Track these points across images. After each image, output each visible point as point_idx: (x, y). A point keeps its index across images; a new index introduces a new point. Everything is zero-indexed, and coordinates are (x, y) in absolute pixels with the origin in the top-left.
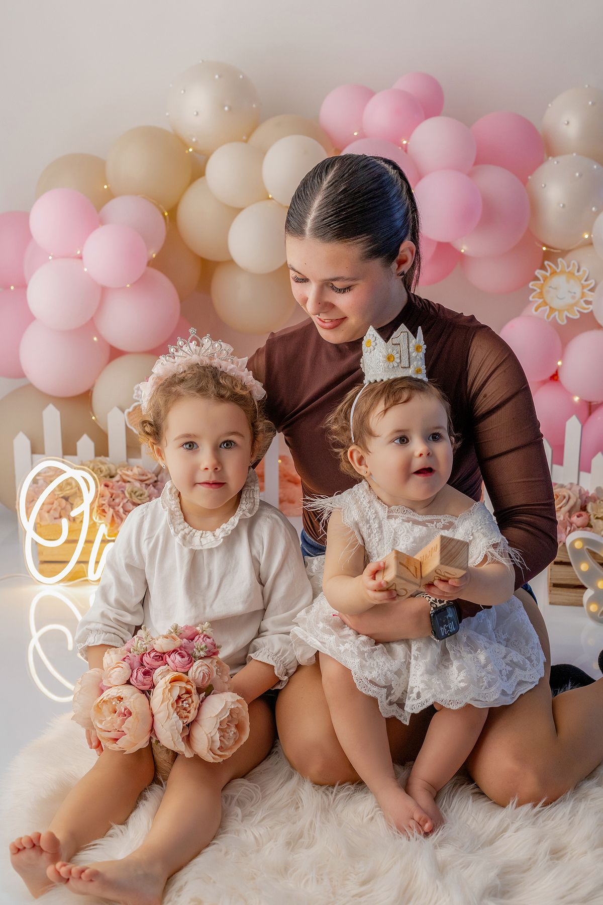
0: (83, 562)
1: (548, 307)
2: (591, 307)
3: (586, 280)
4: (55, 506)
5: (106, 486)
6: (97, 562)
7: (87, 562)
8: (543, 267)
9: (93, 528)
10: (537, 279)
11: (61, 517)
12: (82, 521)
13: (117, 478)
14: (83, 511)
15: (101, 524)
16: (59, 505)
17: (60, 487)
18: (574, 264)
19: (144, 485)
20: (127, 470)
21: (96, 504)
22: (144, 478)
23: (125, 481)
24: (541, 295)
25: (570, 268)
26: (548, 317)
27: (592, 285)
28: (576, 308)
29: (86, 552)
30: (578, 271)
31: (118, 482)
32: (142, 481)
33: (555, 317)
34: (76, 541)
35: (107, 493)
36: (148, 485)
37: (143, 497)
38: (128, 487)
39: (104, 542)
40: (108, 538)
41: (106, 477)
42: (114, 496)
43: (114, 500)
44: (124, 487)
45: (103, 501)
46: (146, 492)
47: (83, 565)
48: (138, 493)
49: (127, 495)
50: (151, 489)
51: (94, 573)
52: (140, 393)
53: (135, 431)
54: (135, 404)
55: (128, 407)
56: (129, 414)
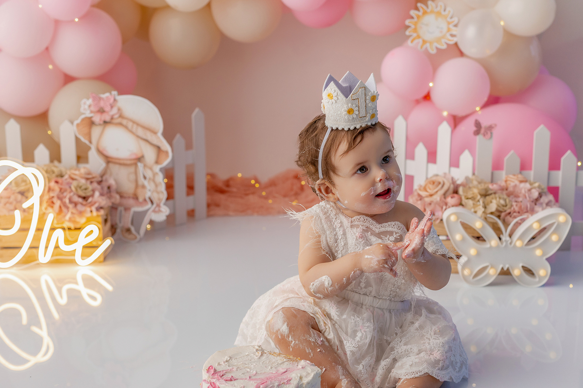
0: (34, 247)
1: (420, 41)
2: (455, 40)
3: (451, 18)
4: (11, 200)
5: (57, 182)
6: (46, 247)
7: (37, 248)
8: (417, 9)
9: (43, 217)
10: (412, 18)
11: (16, 209)
12: (32, 212)
13: (66, 177)
14: (33, 204)
15: (49, 213)
16: (16, 200)
17: (16, 183)
18: (441, 6)
19: (89, 182)
20: (76, 170)
21: (46, 197)
22: (90, 176)
23: (73, 179)
24: (415, 30)
25: (438, 9)
26: (422, 47)
27: (455, 22)
28: (443, 41)
29: (37, 238)
30: (445, 10)
31: (66, 179)
32: (87, 179)
33: (426, 49)
34: (27, 230)
35: (57, 188)
36: (91, 182)
37: (87, 191)
38: (75, 183)
39: (53, 229)
40: (56, 226)
41: (57, 176)
42: (62, 191)
43: (63, 193)
44: (71, 183)
45: (52, 194)
46: (90, 187)
47: (34, 250)
48: (83, 187)
49: (73, 189)
50: (95, 185)
51: (44, 257)
52: (86, 107)
53: (83, 139)
54: (83, 116)
55: (77, 119)
56: (78, 125)
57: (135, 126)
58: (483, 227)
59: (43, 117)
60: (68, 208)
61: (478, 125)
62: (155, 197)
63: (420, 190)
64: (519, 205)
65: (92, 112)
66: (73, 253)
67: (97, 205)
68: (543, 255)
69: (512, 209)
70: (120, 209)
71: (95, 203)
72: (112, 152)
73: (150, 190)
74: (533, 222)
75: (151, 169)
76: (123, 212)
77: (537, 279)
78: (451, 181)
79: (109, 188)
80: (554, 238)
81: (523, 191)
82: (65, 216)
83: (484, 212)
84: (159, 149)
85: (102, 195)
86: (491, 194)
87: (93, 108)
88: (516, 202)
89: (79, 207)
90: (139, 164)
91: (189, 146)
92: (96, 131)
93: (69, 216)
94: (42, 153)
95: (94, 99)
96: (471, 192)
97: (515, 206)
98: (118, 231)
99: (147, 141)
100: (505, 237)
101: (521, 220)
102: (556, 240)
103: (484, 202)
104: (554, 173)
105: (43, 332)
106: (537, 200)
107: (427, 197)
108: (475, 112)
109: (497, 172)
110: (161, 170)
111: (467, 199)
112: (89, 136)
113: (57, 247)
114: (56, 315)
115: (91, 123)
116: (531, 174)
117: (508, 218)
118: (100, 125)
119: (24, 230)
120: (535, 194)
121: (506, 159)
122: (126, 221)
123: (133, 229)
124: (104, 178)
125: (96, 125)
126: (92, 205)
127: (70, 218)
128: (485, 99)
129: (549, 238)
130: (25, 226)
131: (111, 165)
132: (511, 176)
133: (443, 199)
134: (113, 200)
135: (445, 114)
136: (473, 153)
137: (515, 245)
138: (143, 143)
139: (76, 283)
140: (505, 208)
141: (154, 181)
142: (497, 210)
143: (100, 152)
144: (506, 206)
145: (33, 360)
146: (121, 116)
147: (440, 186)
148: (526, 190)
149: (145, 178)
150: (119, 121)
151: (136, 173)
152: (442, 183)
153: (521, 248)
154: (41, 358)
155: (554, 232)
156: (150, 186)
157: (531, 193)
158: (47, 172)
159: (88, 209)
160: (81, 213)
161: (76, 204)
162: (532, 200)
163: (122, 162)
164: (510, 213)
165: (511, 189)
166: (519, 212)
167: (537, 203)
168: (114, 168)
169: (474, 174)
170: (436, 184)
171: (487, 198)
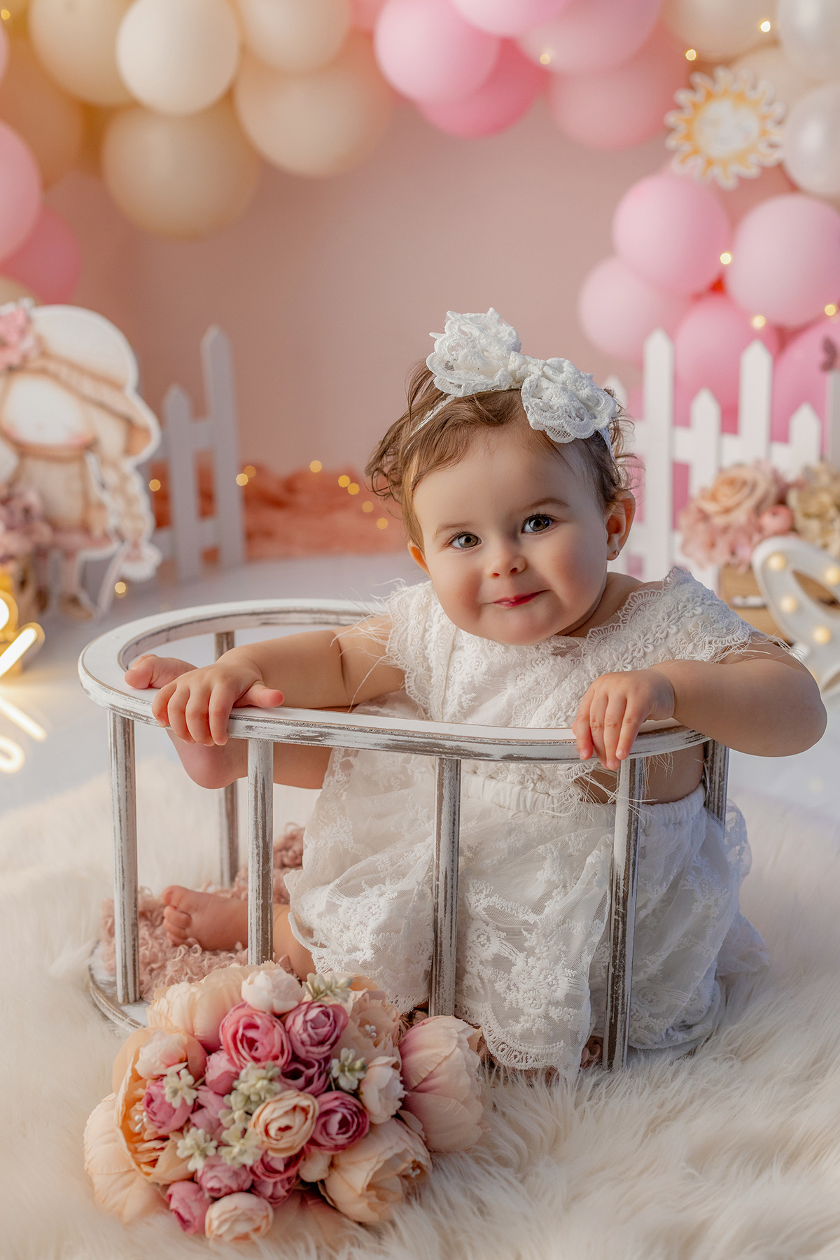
1: (701, 160)
2: (779, 154)
3: (769, 105)
8: (691, 87)
10: (679, 108)
18: (746, 80)
24: (689, 137)
25: (739, 86)
26: (703, 176)
27: (779, 115)
28: (752, 158)
30: (754, 90)
33: (714, 179)
57: (75, 374)
61: (830, 348)
62: (128, 526)
70: (54, 555)
72: (29, 432)
73: (115, 513)
75: (115, 466)
76: (61, 563)
79: (27, 511)
84: (130, 425)
90: (91, 460)
91: (199, 409)
98: (54, 601)
99: (102, 406)
110: (139, 468)
122: (68, 579)
123: (83, 596)
124: (16, 489)
131: (29, 462)
134: (36, 538)
135: (759, 323)
138: (94, 412)
141: (123, 492)
143: (4, 434)
146: (44, 354)
149: (103, 486)
150: (40, 363)
151: (83, 476)
156: (113, 503)
163: (52, 453)
168: (37, 469)
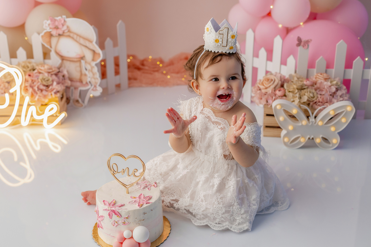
0: (19, 116)
4: (2, 87)
5: (30, 75)
6: (26, 116)
7: (20, 116)
9: (22, 99)
11: (5, 93)
12: (16, 95)
13: (36, 71)
14: (16, 90)
15: (26, 96)
16: (4, 86)
17: (5, 76)
19: (50, 75)
20: (42, 67)
21: (23, 86)
22: (51, 71)
23: (40, 73)
29: (20, 111)
31: (36, 73)
32: (49, 73)
34: (14, 105)
36: (52, 75)
37: (49, 82)
38: (41, 76)
39: (29, 105)
40: (31, 103)
41: (30, 70)
42: (33, 81)
43: (33, 83)
44: (39, 76)
45: (27, 85)
46: (51, 79)
47: (18, 118)
48: (46, 80)
49: (40, 80)
50: (54, 77)
51: (24, 122)
52: (47, 25)
53: (46, 45)
54: (45, 31)
55: (42, 33)
56: (42, 36)
57: (78, 37)
58: (298, 113)
59: (21, 28)
60: (37, 93)
61: (299, 40)
62: (93, 81)
63: (259, 84)
64: (322, 98)
65: (50, 28)
66: (42, 121)
67: (55, 91)
68: (336, 130)
69: (318, 100)
70: (72, 88)
71: (54, 89)
72: (65, 53)
73: (89, 77)
74: (330, 110)
75: (90, 64)
76: (74, 90)
77: (331, 145)
78: (279, 79)
79: (64, 76)
80: (344, 120)
81: (326, 87)
82: (35, 98)
83: (300, 102)
84: (94, 52)
85: (58, 83)
86: (305, 89)
87: (51, 26)
88: (321, 95)
89: (44, 92)
90: (83, 62)
91: (115, 44)
92: (54, 41)
93: (37, 97)
94: (21, 53)
95: (52, 20)
96: (292, 87)
97: (319, 98)
98: (71, 101)
99: (86, 47)
100: (312, 119)
101: (323, 108)
102: (344, 121)
103: (300, 94)
104: (348, 70)
105: (27, 166)
106: (334, 93)
107: (264, 89)
108: (300, 25)
109: (311, 70)
110: (96, 65)
111: (289, 92)
112: (50, 43)
113: (32, 116)
114: (34, 156)
115: (51, 35)
116: (333, 71)
117: (315, 106)
118: (56, 36)
119: (12, 105)
120: (333, 89)
121: (317, 61)
122: (76, 95)
123: (80, 100)
124: (61, 70)
125: (54, 37)
126: (52, 91)
127: (38, 99)
128: (307, 16)
129: (340, 120)
130: (12, 103)
131: (65, 61)
132: (319, 75)
133: (273, 92)
134: (66, 85)
135: (280, 26)
136: (295, 57)
137: (318, 124)
138: (84, 48)
139: (45, 138)
140: (313, 99)
141: (92, 71)
142: (308, 100)
143: (57, 53)
144: (314, 97)
145: (22, 181)
146: (69, 31)
147: (272, 82)
148: (328, 86)
149: (86, 69)
150: (68, 34)
151: (80, 66)
152: (273, 80)
153: (322, 126)
154: (27, 180)
155: (343, 117)
156: (89, 74)
157: (331, 89)
158: (24, 67)
159: (50, 94)
160: (45, 96)
161: (42, 90)
162: (331, 93)
163: (71, 59)
164: (316, 102)
165: (318, 85)
166: (322, 102)
167: (334, 96)
168: (67, 63)
169: (296, 72)
170: (269, 81)
171: (302, 91)
